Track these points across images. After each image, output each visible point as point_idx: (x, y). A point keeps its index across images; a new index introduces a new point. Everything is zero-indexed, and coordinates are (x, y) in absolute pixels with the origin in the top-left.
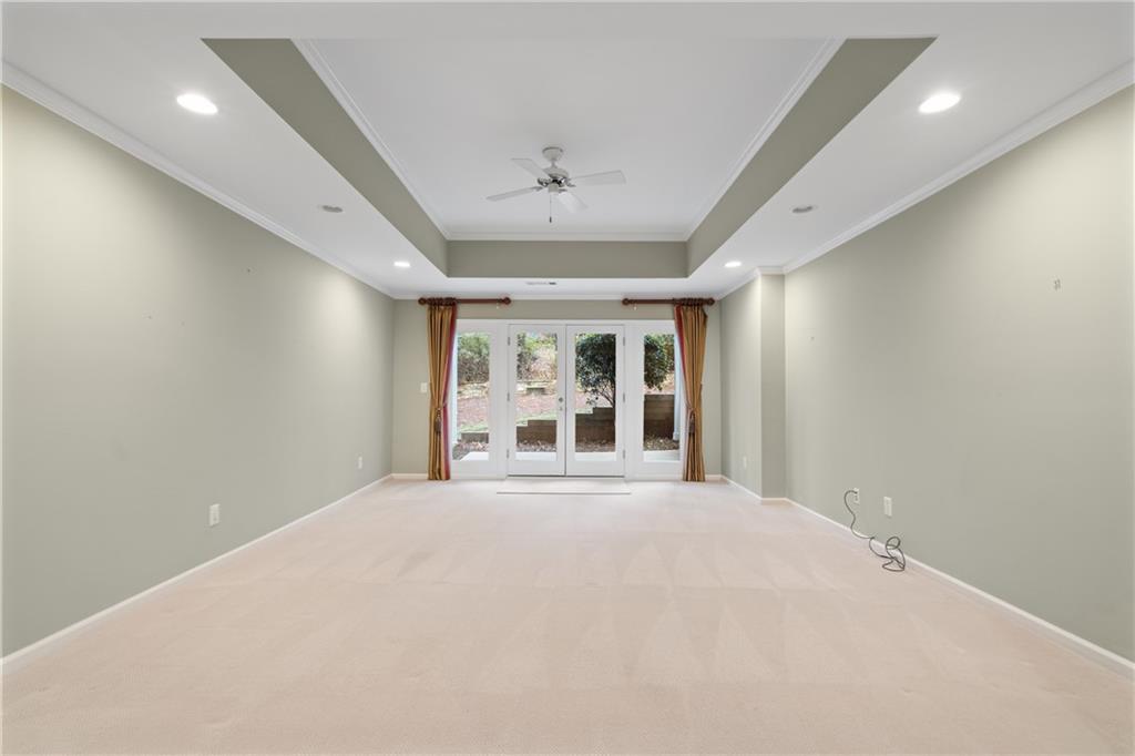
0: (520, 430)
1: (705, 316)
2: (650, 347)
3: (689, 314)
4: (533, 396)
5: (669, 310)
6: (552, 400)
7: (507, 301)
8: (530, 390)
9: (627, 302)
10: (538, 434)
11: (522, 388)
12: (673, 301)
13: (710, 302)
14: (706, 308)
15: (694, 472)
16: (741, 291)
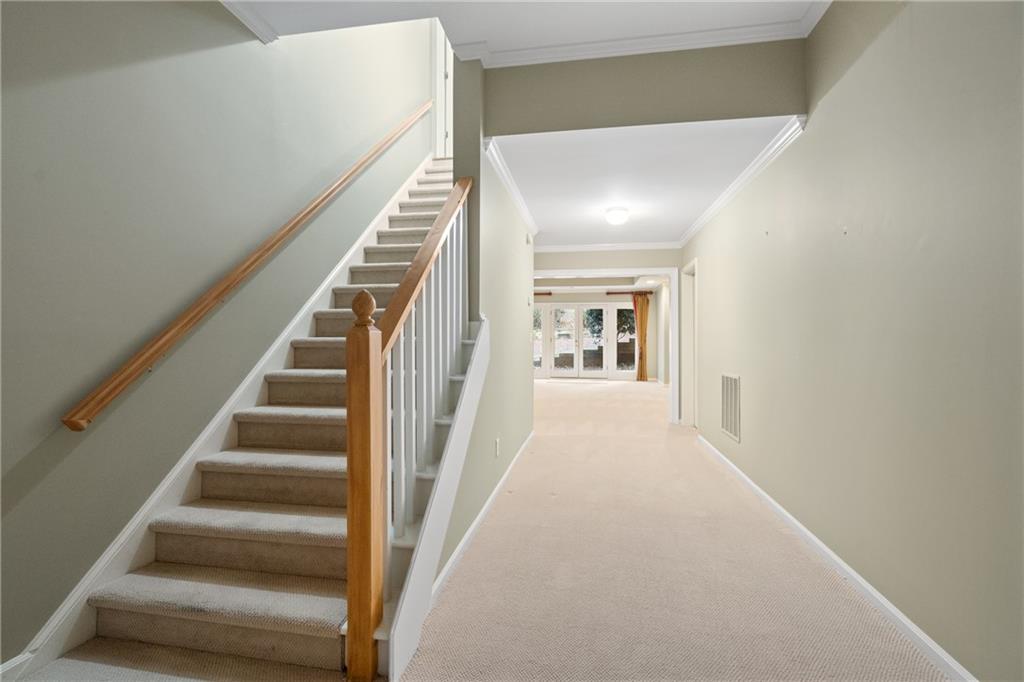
0: (556, 359)
1: (648, 301)
2: (621, 313)
3: (640, 299)
4: (562, 338)
5: (630, 297)
6: (572, 341)
7: (550, 294)
8: (560, 335)
9: (608, 293)
10: (565, 361)
11: (557, 333)
12: (632, 293)
13: (651, 293)
14: (649, 296)
15: (642, 377)
16: (659, 289)
